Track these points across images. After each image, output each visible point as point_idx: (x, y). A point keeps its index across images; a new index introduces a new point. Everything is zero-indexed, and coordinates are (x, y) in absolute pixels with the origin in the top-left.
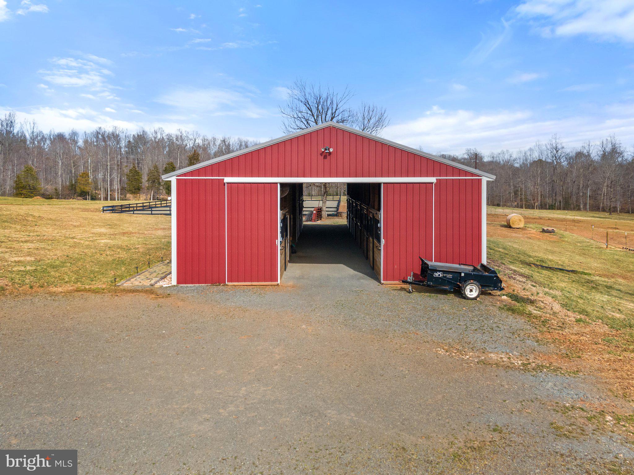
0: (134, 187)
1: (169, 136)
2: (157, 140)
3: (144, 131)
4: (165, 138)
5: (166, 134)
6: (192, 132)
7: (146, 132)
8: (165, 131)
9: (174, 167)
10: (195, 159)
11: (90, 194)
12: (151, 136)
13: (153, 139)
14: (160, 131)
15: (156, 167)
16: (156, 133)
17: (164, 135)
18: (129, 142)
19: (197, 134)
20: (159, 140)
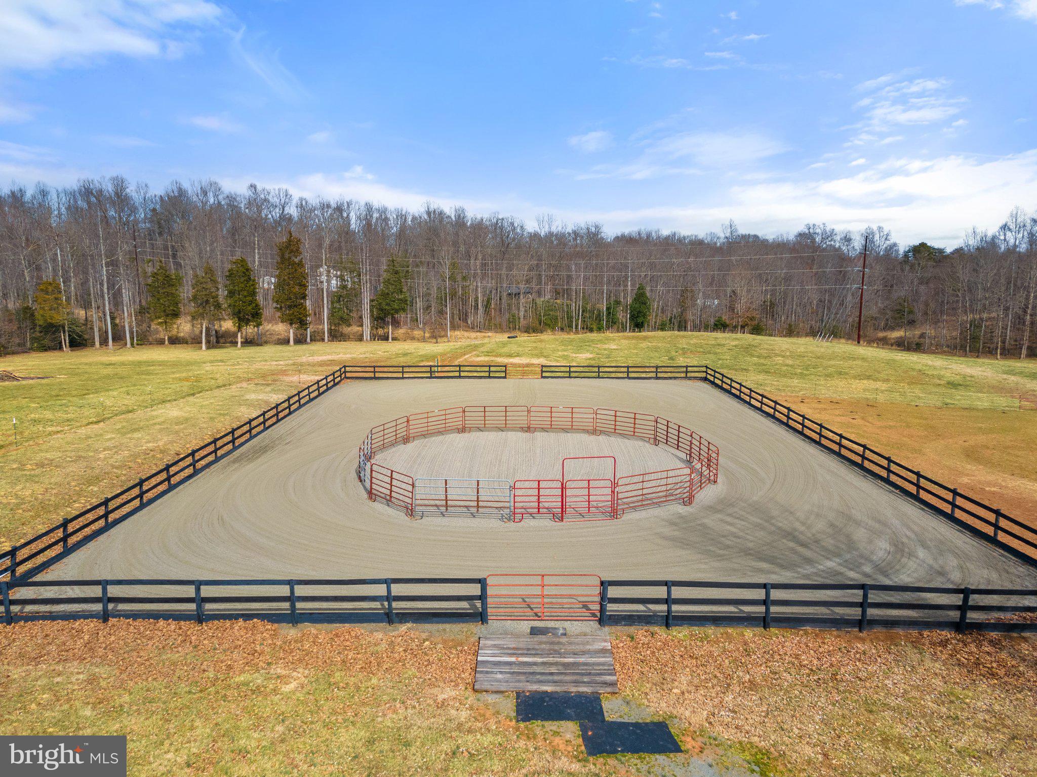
0: (165, 311)
1: (231, 199)
2: (208, 207)
3: (180, 190)
4: (223, 203)
5: (225, 195)
6: (277, 192)
7: (186, 191)
8: (222, 189)
9: (247, 270)
10: (292, 251)
11: (66, 328)
12: (195, 199)
13: (200, 204)
14: (213, 189)
15: (209, 271)
16: (205, 193)
17: (221, 197)
18: (154, 210)
19: (286, 196)
20: (211, 206)
